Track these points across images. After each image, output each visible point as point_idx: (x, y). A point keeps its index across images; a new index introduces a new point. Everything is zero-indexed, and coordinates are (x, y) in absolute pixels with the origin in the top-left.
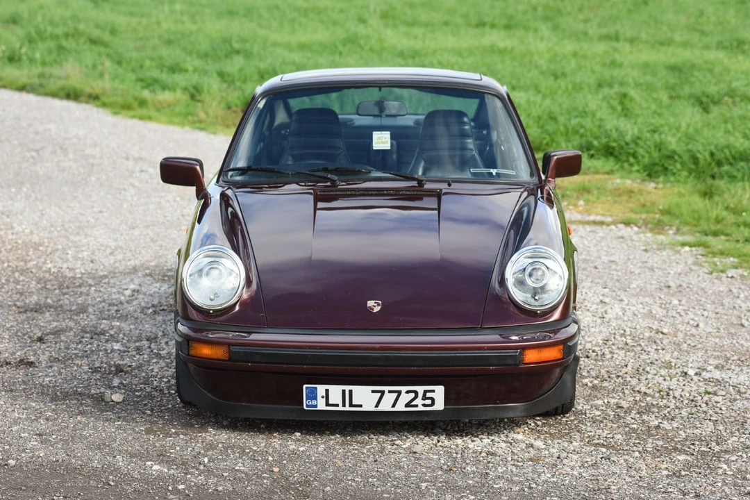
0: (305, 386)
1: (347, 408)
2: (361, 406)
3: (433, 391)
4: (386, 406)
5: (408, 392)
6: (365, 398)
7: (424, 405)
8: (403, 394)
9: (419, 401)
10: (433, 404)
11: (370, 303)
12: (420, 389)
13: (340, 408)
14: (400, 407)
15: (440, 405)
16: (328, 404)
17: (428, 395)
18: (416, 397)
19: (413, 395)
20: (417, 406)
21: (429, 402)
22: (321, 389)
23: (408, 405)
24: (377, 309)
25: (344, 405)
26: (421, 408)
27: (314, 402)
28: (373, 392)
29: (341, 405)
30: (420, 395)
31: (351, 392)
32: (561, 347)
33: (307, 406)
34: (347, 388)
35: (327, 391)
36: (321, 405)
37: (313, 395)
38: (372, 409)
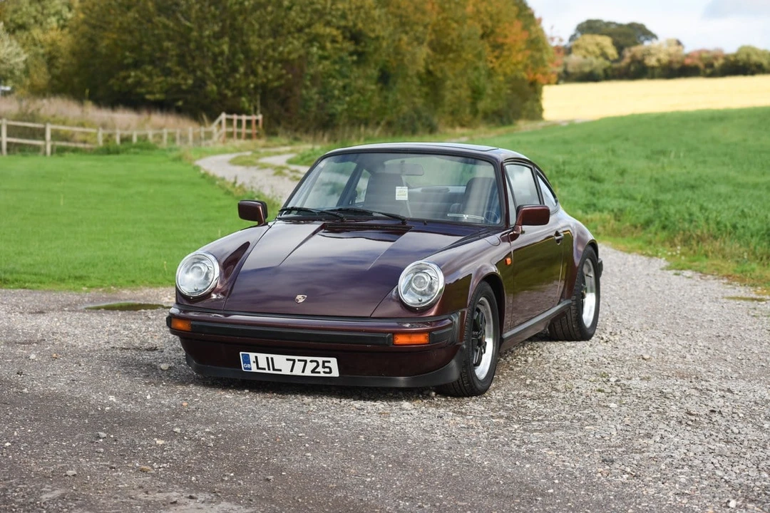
0: (241, 353)
1: (272, 372)
2: (280, 370)
3: (329, 362)
4: (298, 371)
5: (311, 361)
6: (283, 364)
7: (324, 372)
8: (308, 363)
9: (320, 369)
10: (330, 372)
11: (299, 297)
12: (320, 360)
13: (267, 371)
14: (308, 373)
15: (336, 373)
16: (258, 368)
17: (326, 364)
18: (318, 366)
19: (315, 364)
20: (319, 372)
21: (327, 370)
22: (252, 356)
23: (313, 371)
24: (301, 301)
25: (269, 369)
26: (322, 375)
27: (248, 366)
28: (288, 360)
29: (267, 369)
30: (321, 364)
31: (272, 359)
32: (427, 335)
33: (245, 369)
34: (270, 356)
35: (256, 357)
36: (254, 369)
37: (247, 361)
38: (289, 373)
